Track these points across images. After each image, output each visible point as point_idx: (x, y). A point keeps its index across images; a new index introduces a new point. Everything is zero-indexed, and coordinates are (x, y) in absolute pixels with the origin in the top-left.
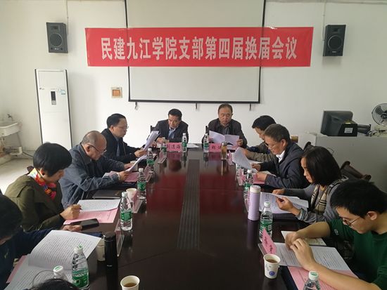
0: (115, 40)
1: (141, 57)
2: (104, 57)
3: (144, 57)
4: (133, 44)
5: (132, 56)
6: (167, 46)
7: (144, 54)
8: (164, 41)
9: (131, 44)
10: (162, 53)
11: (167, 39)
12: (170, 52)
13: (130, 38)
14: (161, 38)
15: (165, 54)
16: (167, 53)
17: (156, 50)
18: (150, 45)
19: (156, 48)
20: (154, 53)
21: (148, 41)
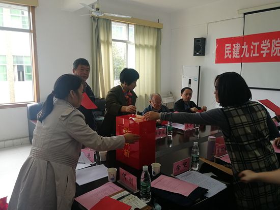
0: (234, 45)
1: (251, 56)
2: (226, 57)
3: (254, 55)
4: (247, 46)
5: (244, 56)
6: (273, 46)
7: (254, 53)
8: (271, 42)
9: (245, 47)
10: (268, 51)
11: (274, 41)
12: (275, 50)
13: (245, 43)
14: (269, 40)
15: (271, 52)
16: (273, 51)
17: (264, 50)
18: (259, 46)
19: (264, 48)
20: (262, 52)
21: (258, 43)
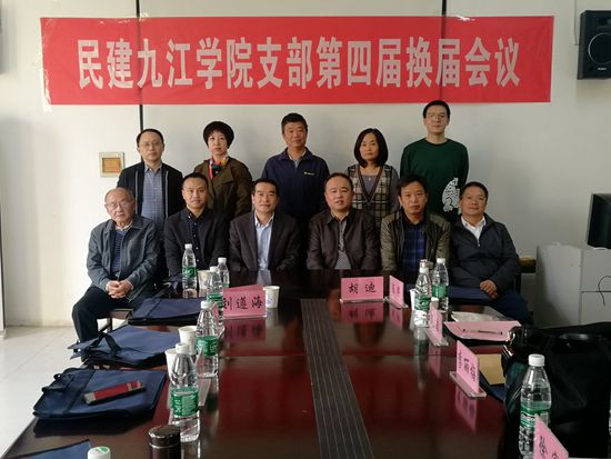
0: (110, 45)
1: (170, 83)
2: (84, 82)
3: (178, 82)
4: (154, 52)
5: (149, 82)
6: (230, 58)
7: (177, 75)
8: (222, 46)
9: (147, 54)
10: (219, 73)
11: (230, 43)
12: (237, 71)
13: (146, 41)
14: (216, 41)
15: (225, 75)
16: (231, 73)
17: (206, 68)
18: (191, 55)
19: (204, 62)
20: (200, 73)
21: (187, 47)
